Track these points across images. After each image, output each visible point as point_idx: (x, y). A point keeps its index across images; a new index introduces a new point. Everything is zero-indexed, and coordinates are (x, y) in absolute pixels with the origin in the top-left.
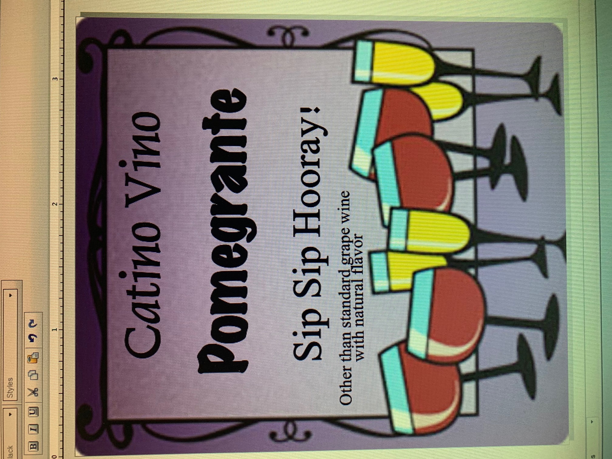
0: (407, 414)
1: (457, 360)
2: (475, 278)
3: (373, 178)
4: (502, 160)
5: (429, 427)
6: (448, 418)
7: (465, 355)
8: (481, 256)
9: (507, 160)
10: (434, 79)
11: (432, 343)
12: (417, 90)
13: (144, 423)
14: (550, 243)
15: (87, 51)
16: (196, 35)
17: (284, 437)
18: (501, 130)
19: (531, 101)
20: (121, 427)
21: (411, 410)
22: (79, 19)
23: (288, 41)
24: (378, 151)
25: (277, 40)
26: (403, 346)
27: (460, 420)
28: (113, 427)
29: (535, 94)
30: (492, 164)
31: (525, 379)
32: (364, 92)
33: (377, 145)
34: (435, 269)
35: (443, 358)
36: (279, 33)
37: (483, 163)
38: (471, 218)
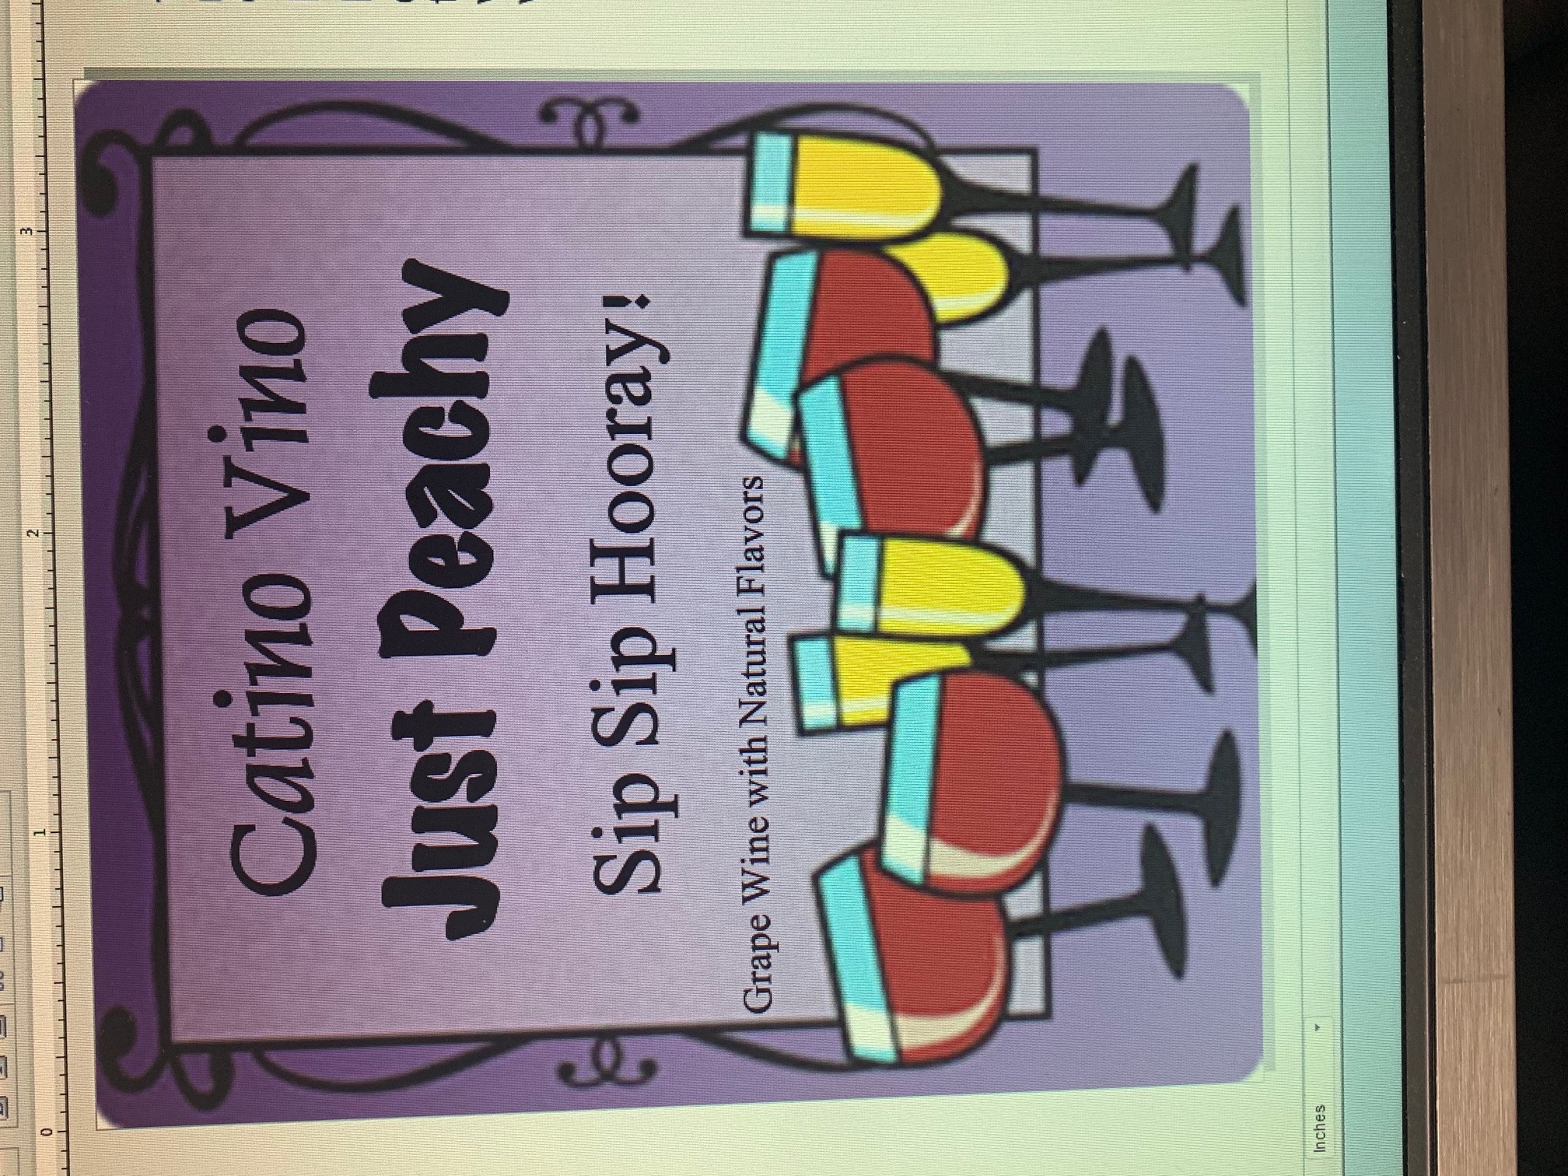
0: (880, 1017)
1: (996, 886)
2: (1038, 693)
3: (798, 461)
4: (1104, 416)
5: (934, 1047)
6: (980, 1024)
7: (1019, 875)
8: (1052, 643)
9: (1115, 416)
10: (940, 224)
11: (939, 848)
12: (900, 253)
13: (259, 1049)
14: (1220, 609)
15: (102, 161)
16: (367, 121)
17: (593, 1075)
18: (1101, 343)
19: (1174, 273)
20: (205, 1058)
21: (892, 1008)
22: (81, 86)
23: (590, 134)
24: (808, 399)
25: (561, 133)
26: (869, 855)
27: (1007, 1028)
28: (186, 1060)
29: (1183, 257)
30: (1077, 426)
31: (1160, 930)
32: (773, 258)
33: (806, 383)
34: (944, 674)
35: (965, 882)
36: (567, 114)
37: (1057, 423)
38: (1027, 554)
